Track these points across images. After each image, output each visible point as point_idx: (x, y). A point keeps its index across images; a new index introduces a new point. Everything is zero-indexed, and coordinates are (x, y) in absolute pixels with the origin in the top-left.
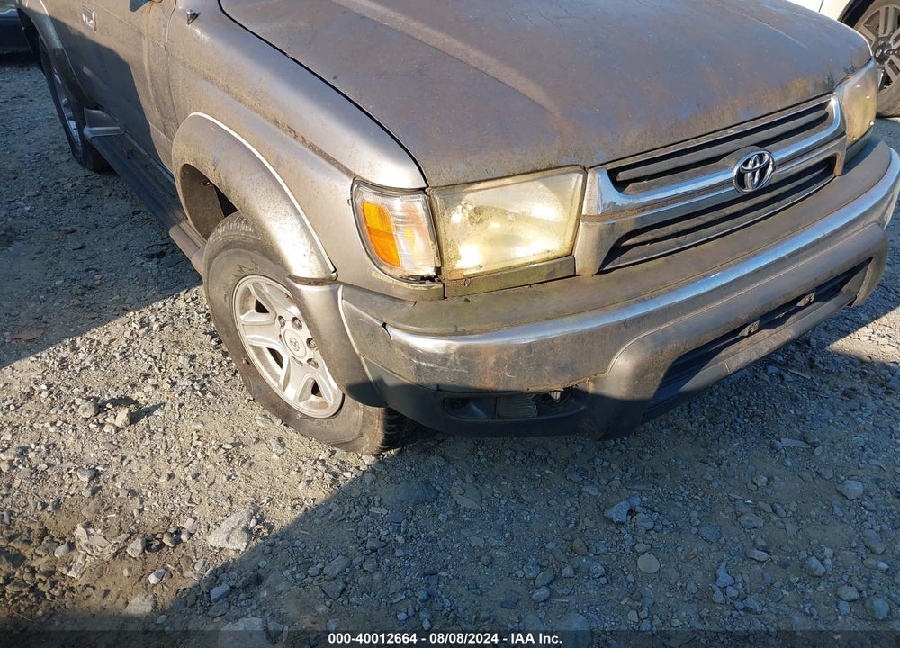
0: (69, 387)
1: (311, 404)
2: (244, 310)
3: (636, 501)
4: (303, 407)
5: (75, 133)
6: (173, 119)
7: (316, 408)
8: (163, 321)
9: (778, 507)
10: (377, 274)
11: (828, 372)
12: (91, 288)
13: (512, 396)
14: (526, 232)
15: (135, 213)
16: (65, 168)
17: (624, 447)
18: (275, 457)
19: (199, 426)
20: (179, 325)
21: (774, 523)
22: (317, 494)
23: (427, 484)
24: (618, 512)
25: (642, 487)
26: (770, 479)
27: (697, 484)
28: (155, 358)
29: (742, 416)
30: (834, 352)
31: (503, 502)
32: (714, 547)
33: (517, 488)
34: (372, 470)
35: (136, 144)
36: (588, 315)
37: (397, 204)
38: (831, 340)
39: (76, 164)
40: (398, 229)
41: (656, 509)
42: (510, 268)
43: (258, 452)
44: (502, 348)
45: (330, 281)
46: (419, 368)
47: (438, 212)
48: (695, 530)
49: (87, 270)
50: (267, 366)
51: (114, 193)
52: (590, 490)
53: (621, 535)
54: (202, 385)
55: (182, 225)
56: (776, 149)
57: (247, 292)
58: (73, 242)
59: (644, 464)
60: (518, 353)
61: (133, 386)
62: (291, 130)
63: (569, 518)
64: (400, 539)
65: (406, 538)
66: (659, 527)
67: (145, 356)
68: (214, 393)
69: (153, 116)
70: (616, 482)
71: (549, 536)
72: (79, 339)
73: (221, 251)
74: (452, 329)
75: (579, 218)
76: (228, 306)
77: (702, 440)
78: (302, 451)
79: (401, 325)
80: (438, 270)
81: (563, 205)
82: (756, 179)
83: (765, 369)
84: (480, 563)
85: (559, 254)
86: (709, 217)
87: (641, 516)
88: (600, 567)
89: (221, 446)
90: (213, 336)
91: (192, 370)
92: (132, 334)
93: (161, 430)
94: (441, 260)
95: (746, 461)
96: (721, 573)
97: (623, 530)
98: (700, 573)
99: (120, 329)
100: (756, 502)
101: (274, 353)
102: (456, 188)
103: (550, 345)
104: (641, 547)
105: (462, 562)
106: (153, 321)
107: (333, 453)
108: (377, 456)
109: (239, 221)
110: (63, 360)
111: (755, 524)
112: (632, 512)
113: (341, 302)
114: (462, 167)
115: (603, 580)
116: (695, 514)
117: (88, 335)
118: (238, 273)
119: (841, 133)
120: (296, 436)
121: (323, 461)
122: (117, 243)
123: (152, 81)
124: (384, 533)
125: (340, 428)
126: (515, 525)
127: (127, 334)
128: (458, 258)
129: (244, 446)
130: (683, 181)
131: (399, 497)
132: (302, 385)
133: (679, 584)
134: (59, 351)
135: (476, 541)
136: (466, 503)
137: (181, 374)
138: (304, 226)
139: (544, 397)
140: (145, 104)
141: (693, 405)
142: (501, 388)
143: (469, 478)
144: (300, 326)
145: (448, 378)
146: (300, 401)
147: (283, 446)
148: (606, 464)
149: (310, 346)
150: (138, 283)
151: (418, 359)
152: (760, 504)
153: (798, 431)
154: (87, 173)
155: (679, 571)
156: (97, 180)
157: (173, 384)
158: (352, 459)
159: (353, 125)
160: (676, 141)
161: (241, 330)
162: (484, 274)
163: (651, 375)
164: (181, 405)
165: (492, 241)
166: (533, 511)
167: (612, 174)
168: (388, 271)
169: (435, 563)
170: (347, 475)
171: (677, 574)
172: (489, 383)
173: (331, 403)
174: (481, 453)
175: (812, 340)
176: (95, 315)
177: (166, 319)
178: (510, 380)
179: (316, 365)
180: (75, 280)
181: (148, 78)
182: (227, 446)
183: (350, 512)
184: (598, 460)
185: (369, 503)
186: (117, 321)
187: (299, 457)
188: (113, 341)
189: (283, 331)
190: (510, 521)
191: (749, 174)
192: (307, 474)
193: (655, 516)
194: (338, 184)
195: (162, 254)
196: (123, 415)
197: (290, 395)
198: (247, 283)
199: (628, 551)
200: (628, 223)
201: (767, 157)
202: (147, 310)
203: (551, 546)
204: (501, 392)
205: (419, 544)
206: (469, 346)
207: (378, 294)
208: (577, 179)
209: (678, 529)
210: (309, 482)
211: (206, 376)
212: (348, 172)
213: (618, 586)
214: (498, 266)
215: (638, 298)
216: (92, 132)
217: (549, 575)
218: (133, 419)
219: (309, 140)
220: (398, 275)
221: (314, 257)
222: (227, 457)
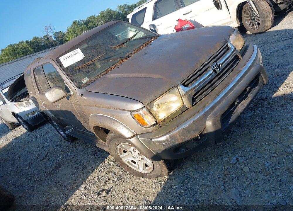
0: (89, 193)
1: (147, 170)
2: (121, 154)
3: (237, 156)
4: (145, 172)
5: (64, 135)
6: (86, 119)
7: (149, 170)
8: (104, 168)
9: (274, 141)
10: (144, 129)
11: (274, 103)
12: (84, 168)
13: (188, 142)
14: (172, 105)
15: (86, 146)
16: (64, 144)
17: (229, 145)
18: (144, 186)
19: (123, 187)
20: (108, 167)
21: (275, 146)
22: (158, 190)
23: (184, 176)
24: (233, 160)
25: (237, 152)
26: (269, 136)
27: (251, 145)
28: (106, 177)
29: (256, 124)
30: (274, 97)
31: (204, 172)
32: (261, 158)
33: (206, 167)
34: (169, 179)
35: (79, 130)
36: (195, 116)
37: (141, 112)
38: (272, 95)
39: (67, 142)
40: (143, 117)
41: (243, 156)
42: (172, 114)
43: (140, 187)
44: (179, 132)
45: (135, 135)
46: (163, 145)
47: (150, 109)
48: (255, 156)
49: (81, 165)
50: (133, 166)
51: (78, 144)
52: (224, 159)
53: (236, 166)
54: (120, 178)
55: (98, 143)
56: (220, 61)
57: (120, 149)
58: (74, 160)
59: (236, 147)
60: (183, 131)
61: (104, 186)
62: (113, 108)
63: (222, 168)
64: (183, 191)
65: (184, 190)
66: (245, 160)
67: (103, 178)
68: (123, 179)
69: (81, 120)
70: (230, 154)
71: (219, 174)
72: (86, 181)
73: (110, 142)
74: (166, 133)
75: (181, 97)
76: (117, 155)
77: (248, 134)
78: (150, 182)
79: (155, 137)
80: (156, 121)
81: (176, 96)
82: (219, 69)
83: (257, 110)
84: (205, 188)
85: (181, 106)
86: (212, 82)
87: (240, 159)
88: (234, 175)
89: (131, 189)
90: (117, 165)
91: (116, 176)
92: (98, 174)
93: (115, 192)
94: (156, 119)
95: (262, 134)
96: (266, 163)
97: (236, 164)
98: (260, 166)
99: (95, 174)
100: (268, 143)
101: (132, 161)
102: (151, 103)
103: (189, 126)
104: (242, 166)
105: (200, 189)
106: (101, 169)
107: (158, 179)
108: (169, 175)
109: (111, 133)
110: (85, 187)
111: (270, 148)
112: (237, 159)
113: (140, 139)
114: (150, 98)
115: (237, 178)
116: (253, 152)
117: (88, 179)
118: (116, 145)
119: (235, 49)
120: (147, 179)
121: (156, 182)
122: (85, 156)
123: (78, 112)
124: (178, 191)
125: (156, 172)
126: (210, 176)
127: (97, 175)
128: (159, 117)
129: (136, 187)
130: (201, 78)
131: (178, 182)
132: (143, 166)
133: (256, 171)
134: (83, 186)
135: (201, 184)
136: (195, 176)
137: (114, 178)
138: (125, 126)
139: (196, 139)
140: (78, 119)
141: (242, 127)
142: (184, 141)
143: (193, 170)
144: (135, 151)
145: (170, 144)
146: (144, 170)
147: (145, 183)
148: (226, 151)
149: (140, 155)
150: (94, 162)
151: (162, 143)
152: (269, 143)
153: (272, 121)
154: (70, 143)
155: (255, 168)
156: (73, 143)
157: (113, 181)
158: (163, 179)
159: (124, 101)
160: (194, 71)
161: (123, 159)
162: (166, 118)
163: (217, 123)
164: (117, 185)
165: (165, 110)
166: (213, 170)
167: (183, 84)
168: (146, 127)
169: (194, 193)
170: (163, 182)
171: (255, 169)
172: (180, 141)
173: (151, 167)
174: (194, 163)
175: (267, 97)
176: (87, 174)
177: (104, 167)
178: (185, 138)
179: (143, 159)
180: (79, 168)
181: (77, 112)
182: (132, 189)
183: (168, 191)
184: (224, 151)
185: (171, 186)
186: (93, 173)
187: (150, 184)
188: (94, 178)
189: (132, 154)
190: (208, 175)
191: (216, 69)
192: (154, 187)
193: (243, 157)
194: (127, 114)
195: (97, 153)
196: (104, 193)
197: (141, 170)
198: (119, 147)
199: (240, 169)
200: (193, 93)
201: (218, 63)
202: (99, 167)
203: (220, 176)
204: (184, 142)
205: (188, 190)
206: (171, 135)
207: (146, 133)
208: (176, 89)
209: (250, 158)
210: (155, 188)
211: (120, 175)
212: (128, 111)
213: (241, 177)
214: (169, 115)
215: (204, 107)
216: (68, 132)
217: (222, 183)
218: (107, 193)
219: (117, 108)
220: (148, 127)
221: (130, 132)
222: (133, 191)
